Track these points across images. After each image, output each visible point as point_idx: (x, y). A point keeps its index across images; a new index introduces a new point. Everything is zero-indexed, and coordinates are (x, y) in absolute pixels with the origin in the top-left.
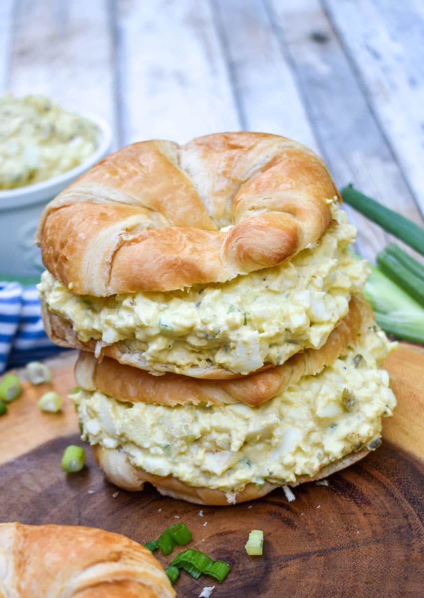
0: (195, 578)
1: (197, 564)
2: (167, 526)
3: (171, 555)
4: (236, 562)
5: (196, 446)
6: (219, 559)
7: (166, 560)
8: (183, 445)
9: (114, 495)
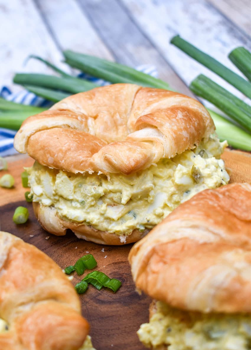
0: (98, 290)
1: (99, 280)
2: (80, 257)
3: (83, 275)
4: (126, 280)
5: (101, 201)
6: (114, 278)
7: (80, 278)
8: (93, 201)
9: (47, 238)
